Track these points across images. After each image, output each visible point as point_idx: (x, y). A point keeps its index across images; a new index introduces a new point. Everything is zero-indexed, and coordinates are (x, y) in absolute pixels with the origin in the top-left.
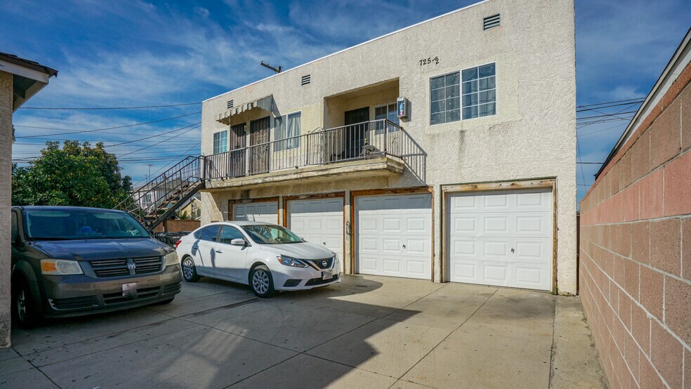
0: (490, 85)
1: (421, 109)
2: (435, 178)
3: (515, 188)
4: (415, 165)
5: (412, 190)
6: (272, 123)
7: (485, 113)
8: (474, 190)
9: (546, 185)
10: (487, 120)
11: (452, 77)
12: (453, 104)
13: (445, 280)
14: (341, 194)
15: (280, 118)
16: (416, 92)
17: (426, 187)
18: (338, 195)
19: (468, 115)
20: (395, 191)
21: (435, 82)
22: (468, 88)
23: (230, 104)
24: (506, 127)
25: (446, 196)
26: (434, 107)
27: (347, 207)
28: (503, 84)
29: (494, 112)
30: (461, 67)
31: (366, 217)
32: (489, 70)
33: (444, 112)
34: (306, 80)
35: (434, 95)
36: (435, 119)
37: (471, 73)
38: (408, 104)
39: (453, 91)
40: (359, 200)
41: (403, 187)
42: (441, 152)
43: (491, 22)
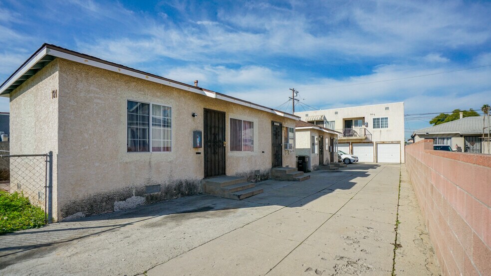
0: (387, 121)
1: (371, 125)
2: (374, 140)
3: (392, 143)
4: (370, 137)
5: (368, 142)
6: (324, 123)
7: (386, 127)
8: (383, 143)
9: (399, 143)
10: (387, 129)
11: (378, 119)
12: (378, 124)
13: (377, 162)
14: (349, 143)
15: (328, 122)
16: (369, 120)
17: (372, 142)
18: (347, 143)
19: (382, 127)
20: (364, 143)
21: (374, 119)
22: (382, 122)
23: (307, 115)
24: (390, 131)
25: (377, 144)
26: (374, 125)
27: (351, 146)
28: (390, 122)
29: (388, 127)
30: (380, 117)
31: (356, 148)
32: (387, 118)
33: (376, 126)
34: (336, 113)
35: (374, 122)
36: (374, 127)
37: (382, 119)
38: (367, 123)
39: (378, 122)
40: (353, 144)
41: (366, 142)
42: (376, 135)
43: (387, 108)
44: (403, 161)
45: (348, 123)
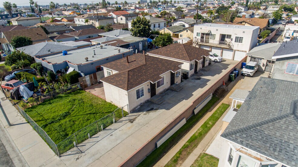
0: (242, 39)
1: (234, 40)
2: (234, 49)
3: (243, 51)
4: (232, 47)
6: (210, 35)
8: (238, 51)
9: (245, 51)
10: (241, 43)
11: (238, 37)
12: (238, 40)
13: (233, 60)
15: (212, 34)
16: (233, 37)
17: (233, 50)
18: (220, 48)
19: (239, 42)
21: (236, 37)
22: (240, 39)
24: (243, 45)
25: (235, 51)
26: (235, 40)
28: (243, 40)
30: (239, 36)
31: (224, 52)
33: (236, 41)
34: (217, 30)
35: (236, 39)
36: (235, 42)
37: (240, 37)
38: (232, 39)
39: (238, 39)
40: (223, 49)
41: (230, 49)
42: (235, 46)
43: (244, 32)
45: (223, 37)
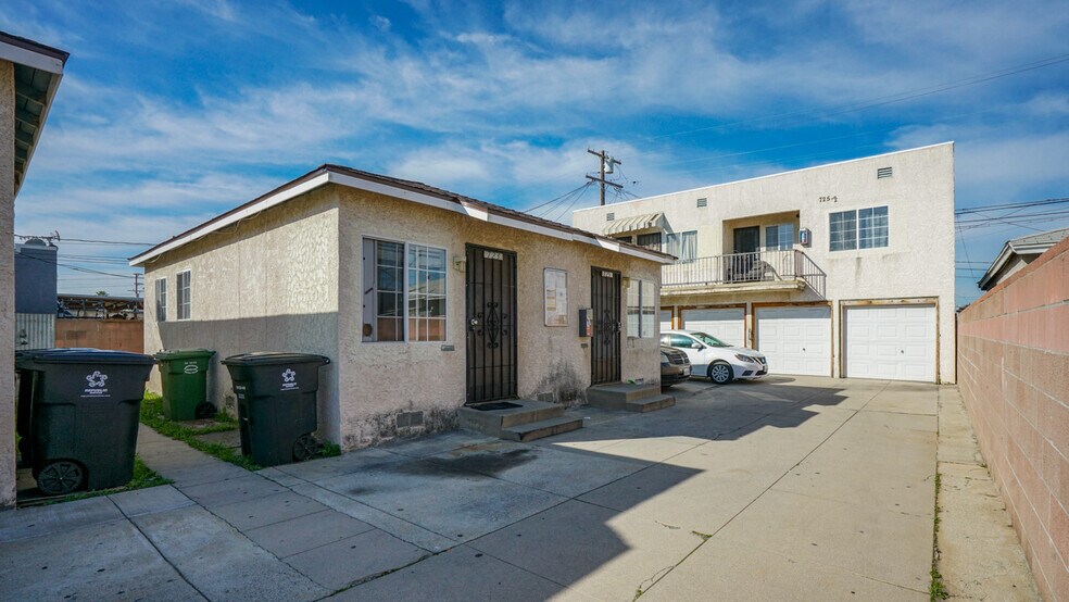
0: (883, 222)
1: (821, 237)
2: (834, 295)
3: (904, 304)
4: (816, 284)
5: (812, 304)
6: (664, 239)
7: (878, 244)
8: (869, 304)
9: (931, 302)
10: (882, 250)
11: (850, 215)
12: (850, 236)
13: (843, 376)
14: (744, 306)
15: (673, 235)
16: (816, 223)
17: (824, 303)
18: (738, 306)
19: (863, 246)
20: (796, 304)
21: (834, 217)
22: (863, 224)
23: (610, 217)
24: (897, 257)
25: (844, 309)
26: (833, 237)
27: (749, 317)
28: (893, 222)
29: (886, 244)
30: (858, 207)
31: (766, 326)
32: (883, 211)
33: (843, 241)
34: (702, 203)
35: (833, 228)
36: (833, 247)
37: (865, 213)
38: (809, 233)
39: (851, 226)
40: (760, 311)
41: (804, 301)
42: (840, 274)
43: (884, 172)
44: (947, 375)
45: (745, 237)
